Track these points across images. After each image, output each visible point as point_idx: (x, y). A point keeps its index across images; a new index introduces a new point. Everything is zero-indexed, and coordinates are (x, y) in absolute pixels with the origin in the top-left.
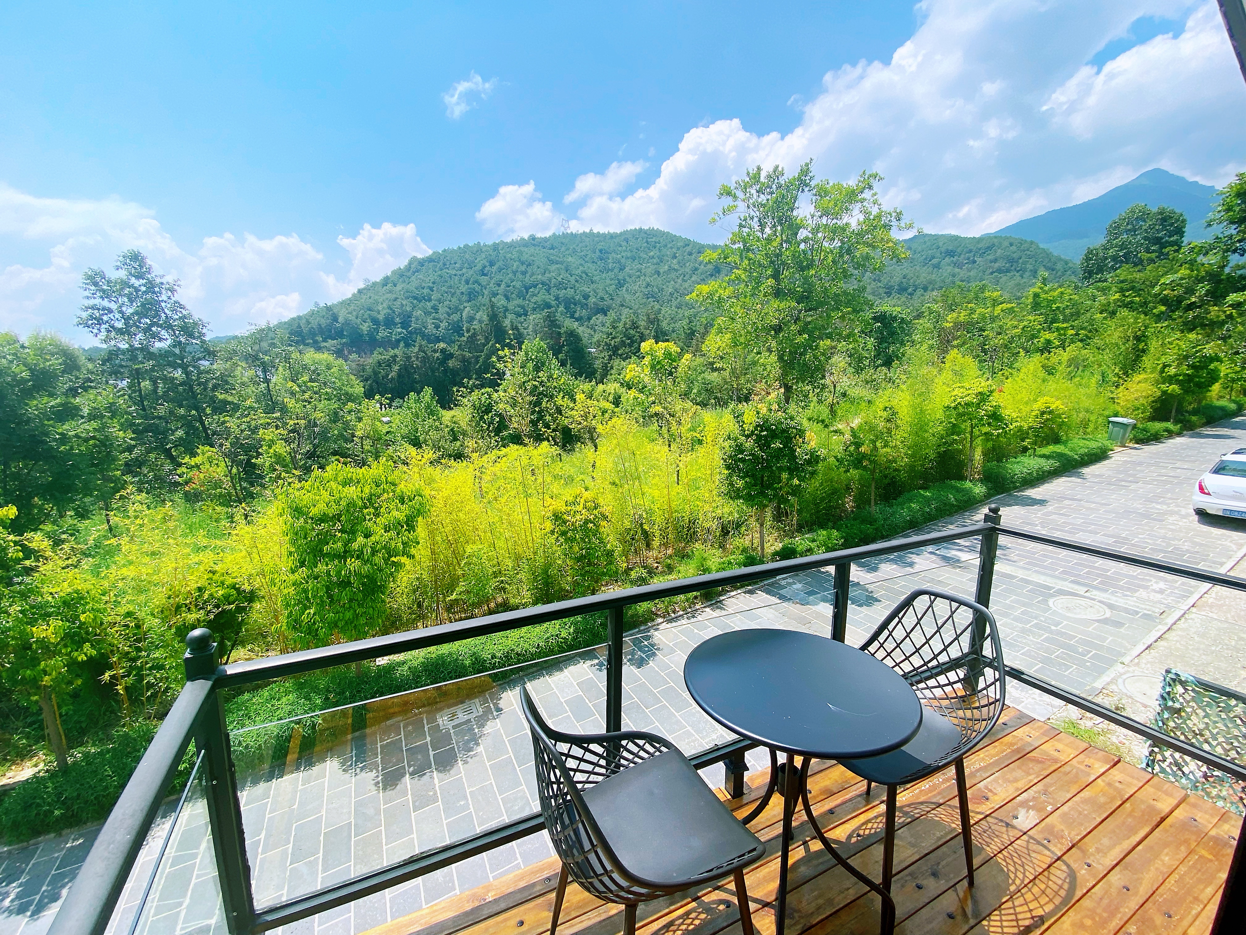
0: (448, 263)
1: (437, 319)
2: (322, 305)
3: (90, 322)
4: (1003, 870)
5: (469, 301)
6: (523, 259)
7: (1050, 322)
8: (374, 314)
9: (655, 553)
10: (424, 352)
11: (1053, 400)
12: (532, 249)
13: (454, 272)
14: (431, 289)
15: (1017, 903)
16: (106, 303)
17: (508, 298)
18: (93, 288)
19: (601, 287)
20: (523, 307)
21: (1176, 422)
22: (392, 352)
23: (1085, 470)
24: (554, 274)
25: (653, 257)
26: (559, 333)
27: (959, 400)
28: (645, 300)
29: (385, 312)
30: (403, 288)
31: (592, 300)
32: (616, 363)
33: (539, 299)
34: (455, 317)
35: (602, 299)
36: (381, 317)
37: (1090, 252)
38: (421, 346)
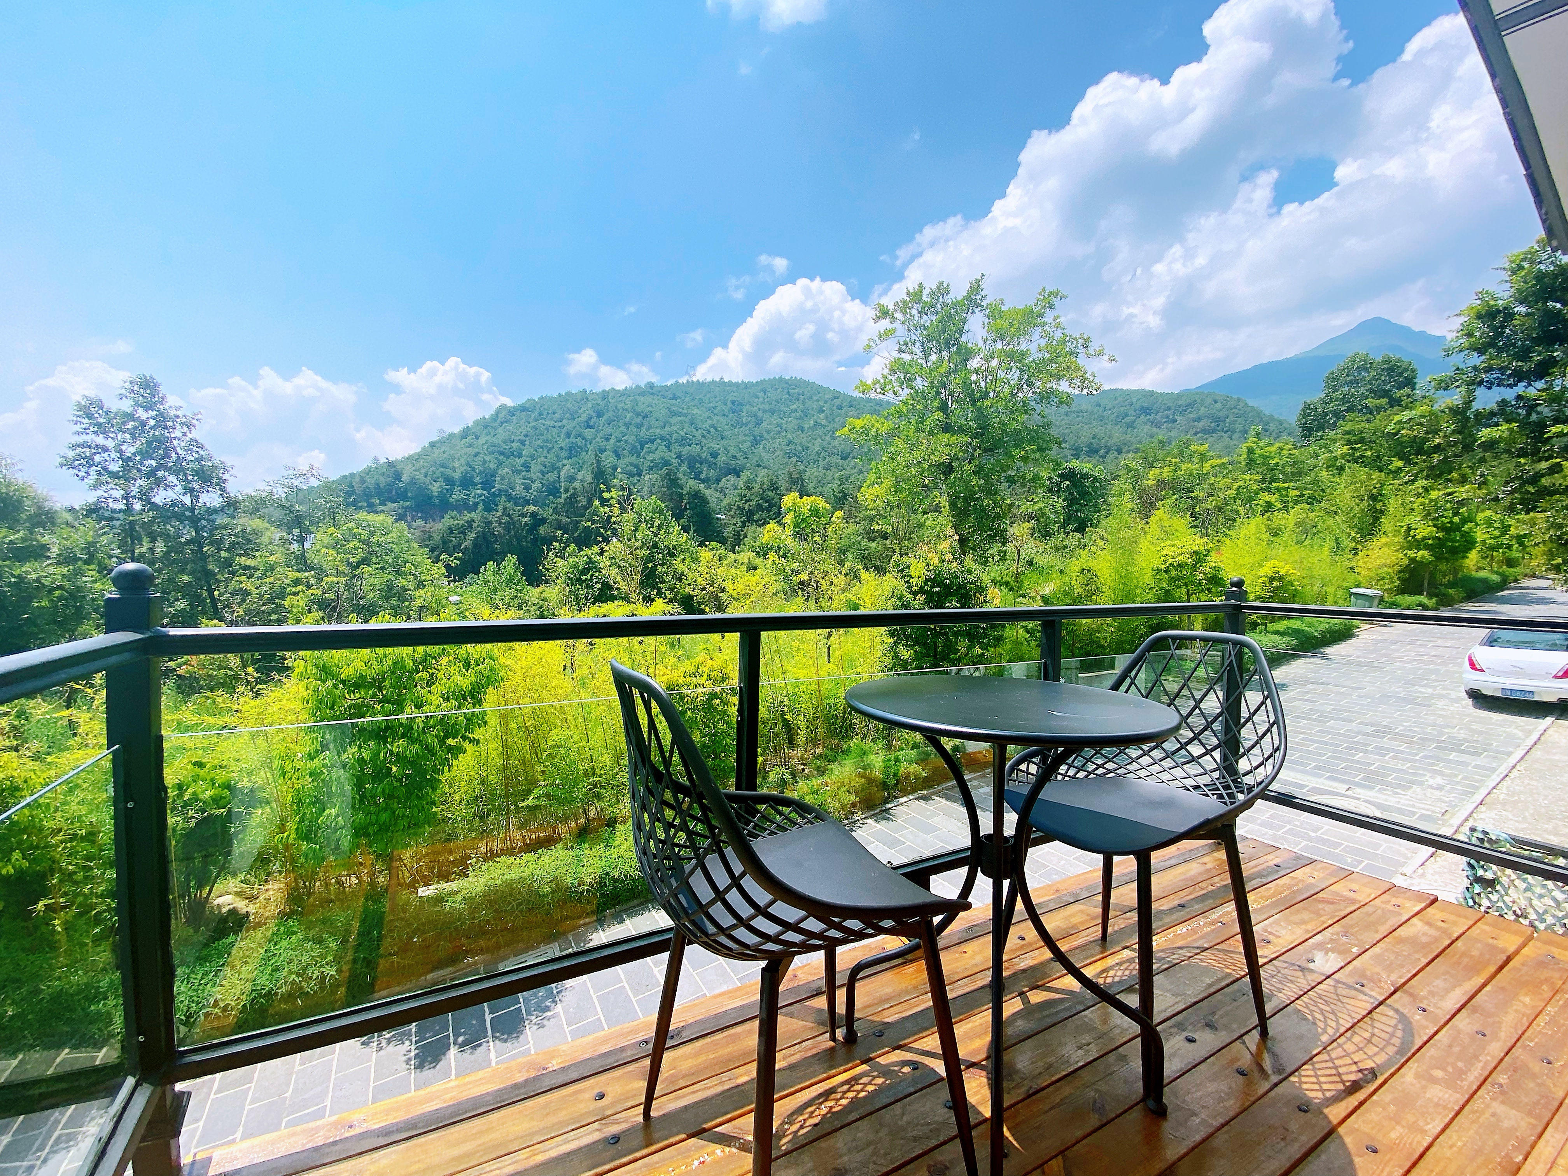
0: (545, 413)
1: (528, 479)
2: (383, 460)
3: (77, 463)
4: (1306, 1019)
5: (570, 457)
6: (639, 409)
7: (1268, 481)
8: (448, 472)
9: (799, 752)
10: (509, 515)
11: (1282, 564)
12: (649, 399)
13: (552, 423)
14: (523, 443)
15: (1334, 1055)
16: (100, 440)
17: (618, 456)
18: (86, 421)
19: (733, 443)
20: (636, 466)
21: (1430, 596)
22: (468, 516)
23: (1328, 650)
24: (676, 427)
25: (796, 411)
26: (681, 494)
27: (1171, 561)
28: (786, 460)
29: (462, 469)
30: (487, 442)
31: (722, 458)
32: (751, 530)
33: (657, 456)
34: (551, 477)
35: (734, 457)
36: (457, 476)
37: (1307, 406)
38: (505, 509)
